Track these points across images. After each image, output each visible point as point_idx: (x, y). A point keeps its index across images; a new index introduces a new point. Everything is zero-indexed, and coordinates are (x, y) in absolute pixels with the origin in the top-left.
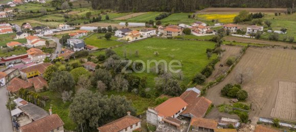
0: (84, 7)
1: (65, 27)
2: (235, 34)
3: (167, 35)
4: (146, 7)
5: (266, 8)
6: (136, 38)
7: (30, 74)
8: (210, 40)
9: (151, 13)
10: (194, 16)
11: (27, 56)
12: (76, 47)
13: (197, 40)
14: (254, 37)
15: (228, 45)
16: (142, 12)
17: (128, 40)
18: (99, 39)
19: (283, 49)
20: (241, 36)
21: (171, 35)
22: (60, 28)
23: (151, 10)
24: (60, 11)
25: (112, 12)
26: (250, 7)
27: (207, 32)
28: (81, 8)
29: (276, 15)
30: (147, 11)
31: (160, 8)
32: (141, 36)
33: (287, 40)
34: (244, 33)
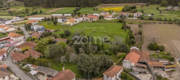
0: (18, 6)
1: (17, 19)
2: (128, 17)
3: (90, 20)
4: (63, 4)
5: (133, 3)
6: (74, 23)
7: (23, 49)
8: (118, 22)
9: (68, 8)
10: (97, 9)
11: (9, 38)
12: (40, 30)
13: (110, 22)
14: (139, 19)
15: (129, 24)
16: (61, 7)
17: (70, 24)
18: (49, 25)
19: (159, 24)
20: (132, 18)
21: (93, 20)
22: (14, 19)
23: (67, 6)
24: (2, 8)
25: (41, 8)
26: (124, 3)
27: (112, 18)
28: (16, 6)
29: (141, 7)
30: (64, 7)
31: (73, 5)
32: (76, 22)
33: (158, 19)
34: (133, 17)
